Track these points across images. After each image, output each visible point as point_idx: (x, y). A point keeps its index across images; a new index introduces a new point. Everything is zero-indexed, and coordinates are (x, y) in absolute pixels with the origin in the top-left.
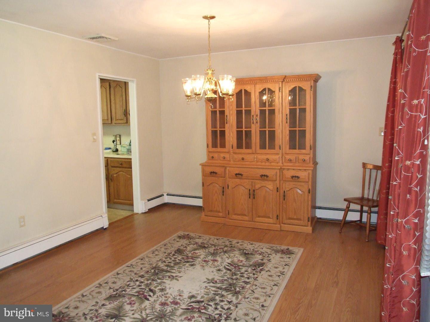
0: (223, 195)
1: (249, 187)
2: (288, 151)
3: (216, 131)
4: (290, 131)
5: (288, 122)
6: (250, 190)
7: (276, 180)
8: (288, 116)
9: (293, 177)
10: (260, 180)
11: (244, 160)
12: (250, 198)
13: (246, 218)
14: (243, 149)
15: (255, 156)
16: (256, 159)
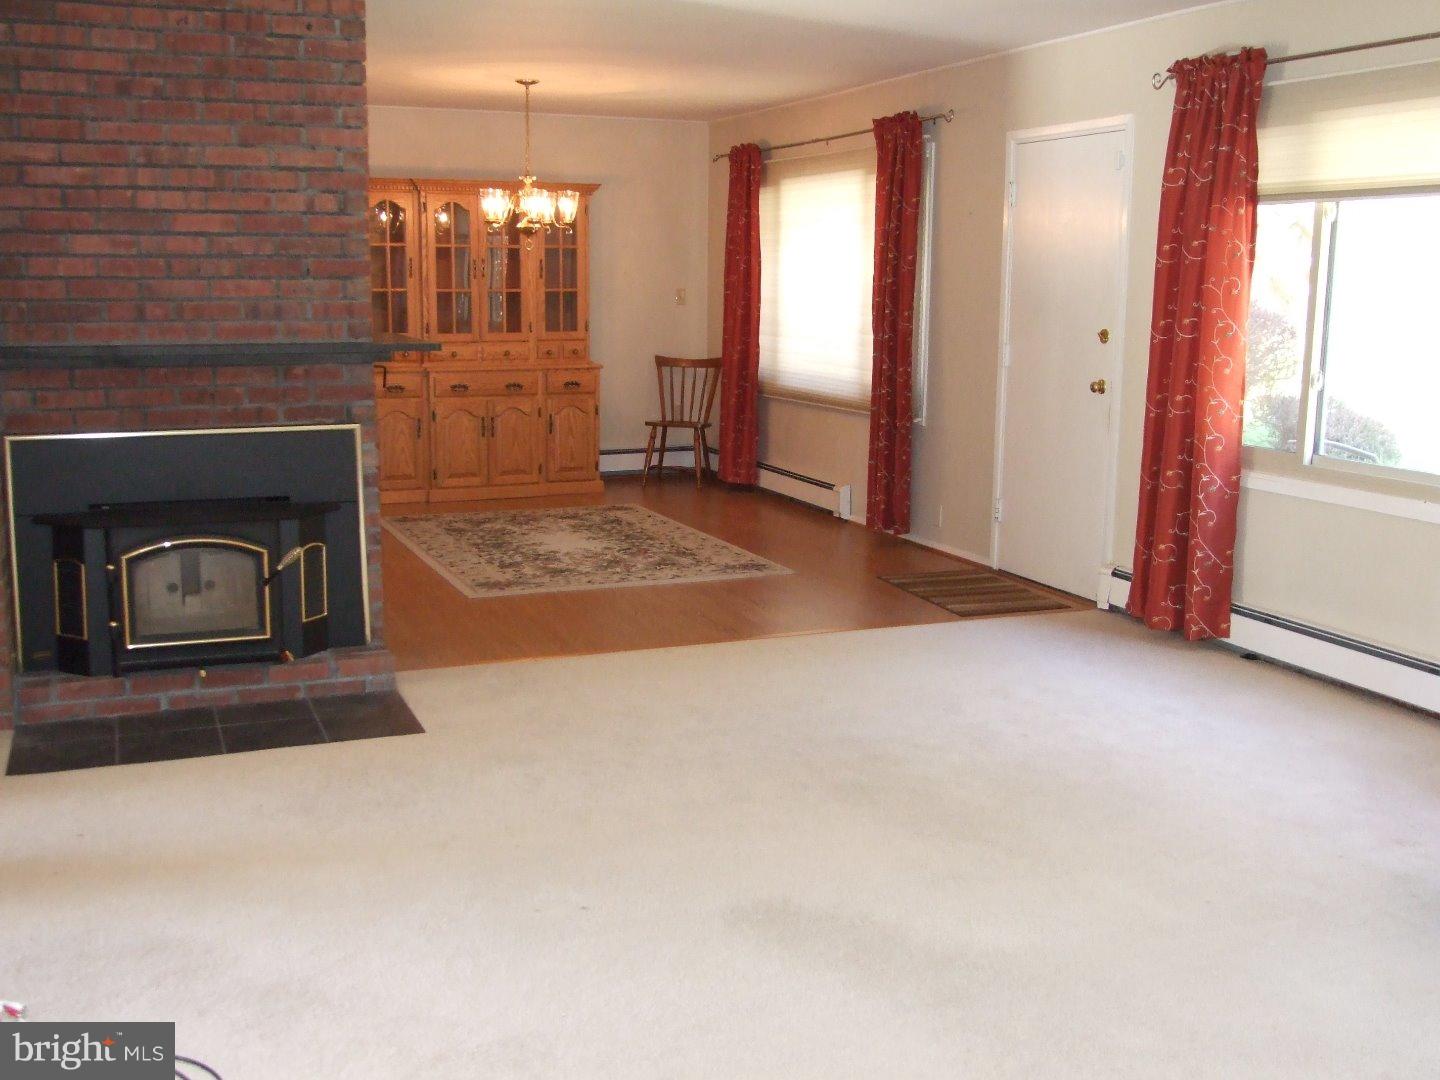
0: (419, 436)
1: (482, 413)
2: (544, 334)
3: (384, 294)
4: (548, 295)
5: (544, 277)
6: (483, 419)
7: (536, 394)
8: (543, 262)
9: (567, 384)
10: (504, 395)
11: (458, 357)
12: (483, 435)
13: (476, 481)
14: (452, 333)
15: (480, 349)
16: (479, 355)
